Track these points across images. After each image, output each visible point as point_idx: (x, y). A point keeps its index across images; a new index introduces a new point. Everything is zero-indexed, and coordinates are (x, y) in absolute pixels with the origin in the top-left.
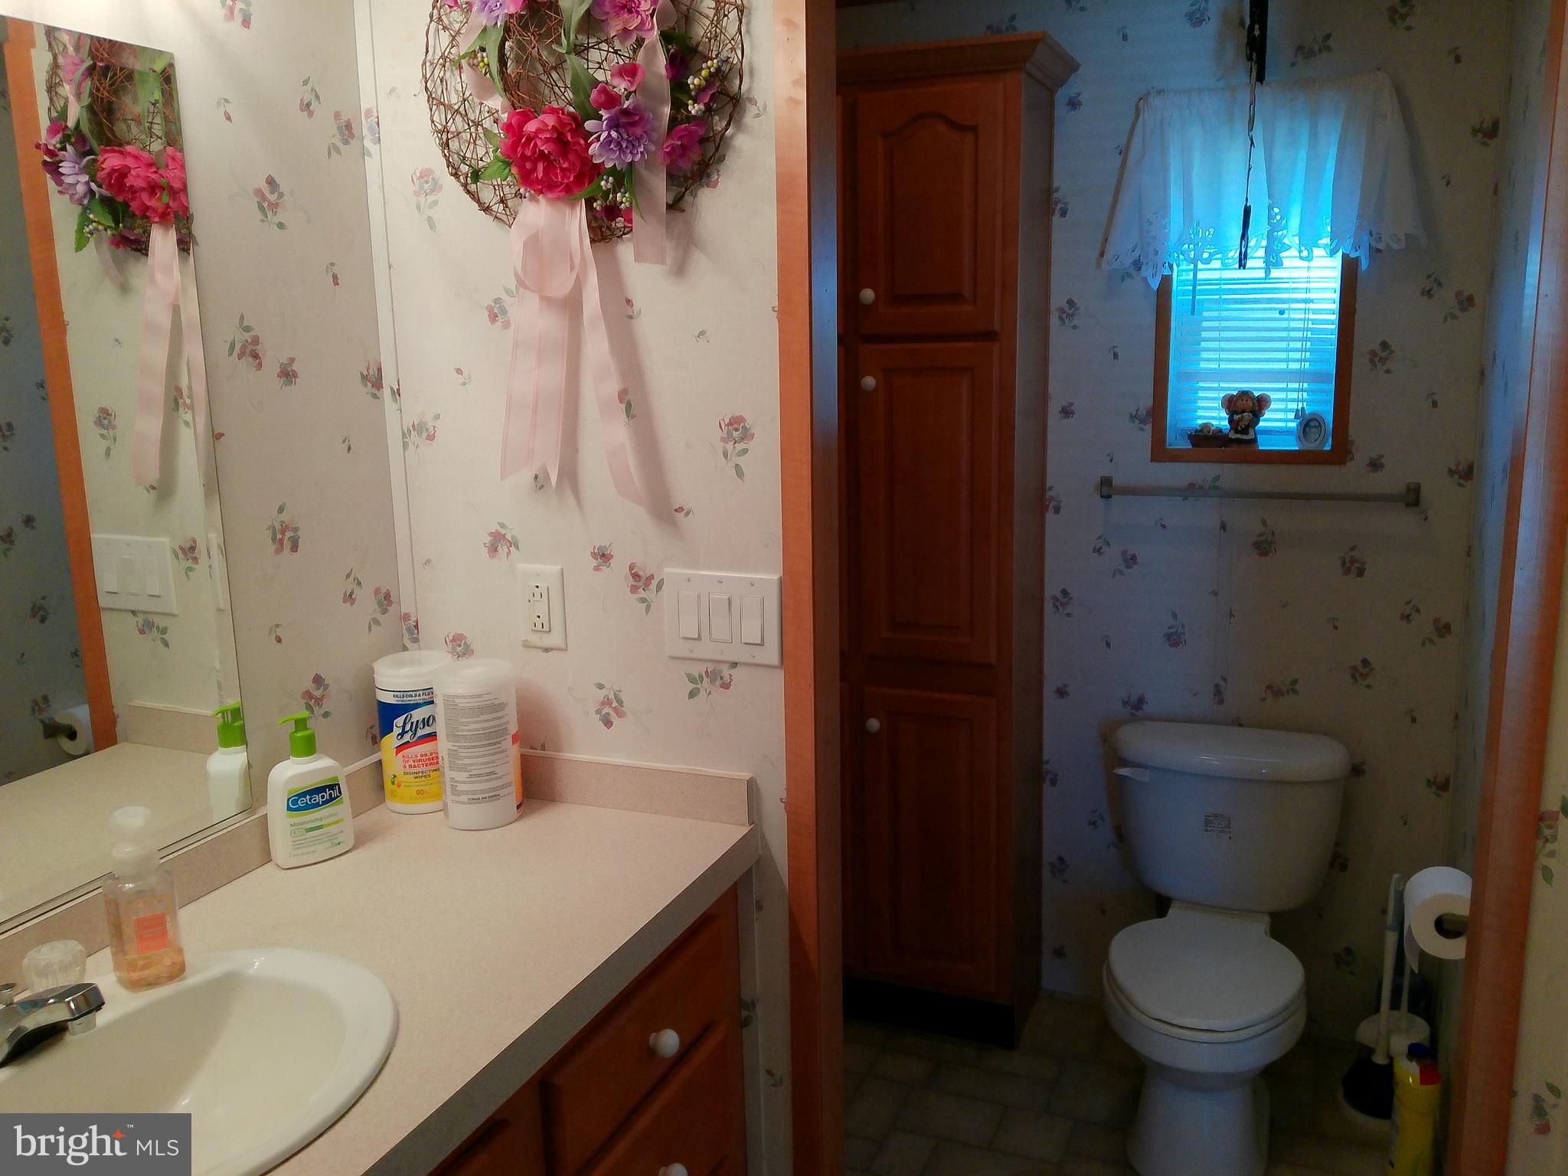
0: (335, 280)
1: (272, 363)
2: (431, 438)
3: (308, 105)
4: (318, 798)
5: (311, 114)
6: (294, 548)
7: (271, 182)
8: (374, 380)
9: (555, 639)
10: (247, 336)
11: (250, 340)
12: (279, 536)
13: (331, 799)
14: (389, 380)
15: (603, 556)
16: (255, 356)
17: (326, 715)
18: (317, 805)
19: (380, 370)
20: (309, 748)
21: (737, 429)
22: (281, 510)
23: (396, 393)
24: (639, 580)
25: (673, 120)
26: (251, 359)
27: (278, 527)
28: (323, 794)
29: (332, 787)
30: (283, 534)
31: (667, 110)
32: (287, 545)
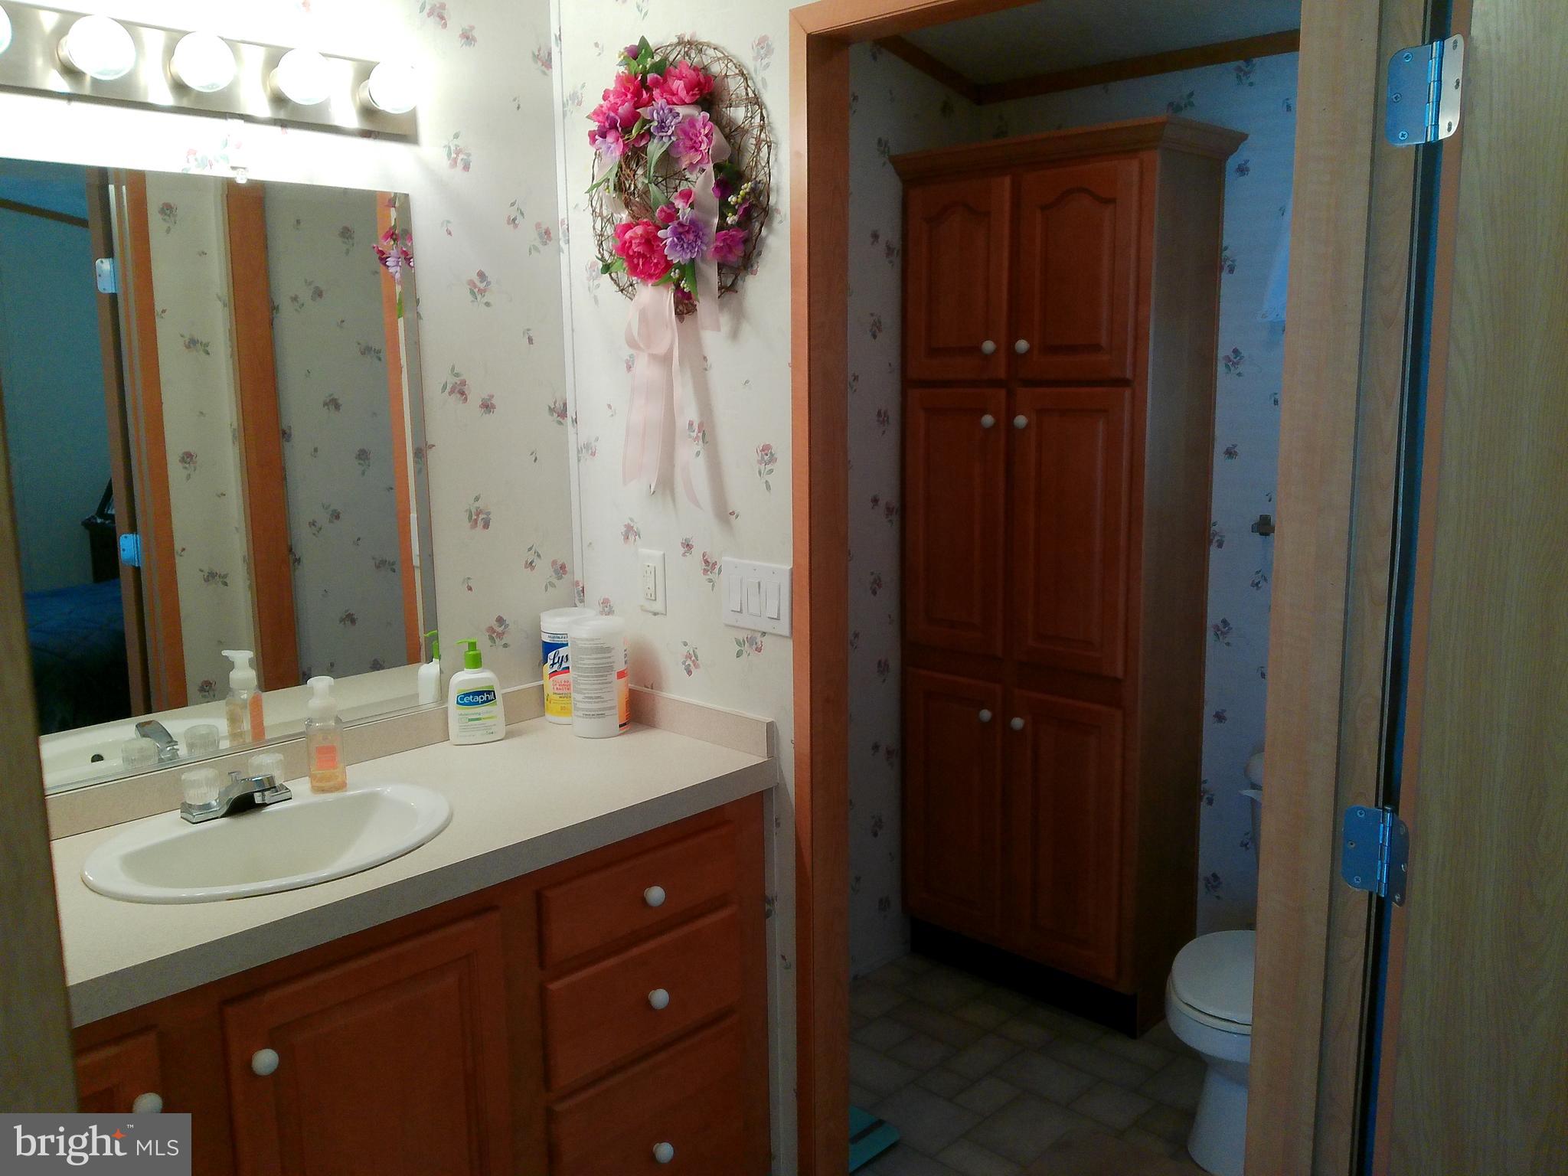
0: (530, 340)
1: (475, 397)
2: (593, 454)
3: (514, 220)
4: (478, 699)
5: (516, 226)
6: (486, 525)
7: (481, 275)
8: (560, 412)
9: (658, 606)
10: (457, 380)
11: (459, 383)
12: (474, 517)
13: (488, 701)
14: (570, 412)
15: (688, 546)
16: (462, 393)
17: (505, 646)
18: (477, 703)
19: (565, 405)
20: (476, 662)
21: (767, 454)
22: (477, 499)
23: (575, 421)
24: (709, 565)
25: (720, 228)
26: (459, 396)
27: (474, 511)
28: (481, 696)
29: (489, 692)
30: (478, 515)
31: (716, 221)
32: (480, 524)
